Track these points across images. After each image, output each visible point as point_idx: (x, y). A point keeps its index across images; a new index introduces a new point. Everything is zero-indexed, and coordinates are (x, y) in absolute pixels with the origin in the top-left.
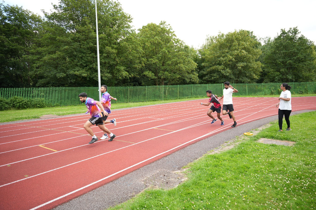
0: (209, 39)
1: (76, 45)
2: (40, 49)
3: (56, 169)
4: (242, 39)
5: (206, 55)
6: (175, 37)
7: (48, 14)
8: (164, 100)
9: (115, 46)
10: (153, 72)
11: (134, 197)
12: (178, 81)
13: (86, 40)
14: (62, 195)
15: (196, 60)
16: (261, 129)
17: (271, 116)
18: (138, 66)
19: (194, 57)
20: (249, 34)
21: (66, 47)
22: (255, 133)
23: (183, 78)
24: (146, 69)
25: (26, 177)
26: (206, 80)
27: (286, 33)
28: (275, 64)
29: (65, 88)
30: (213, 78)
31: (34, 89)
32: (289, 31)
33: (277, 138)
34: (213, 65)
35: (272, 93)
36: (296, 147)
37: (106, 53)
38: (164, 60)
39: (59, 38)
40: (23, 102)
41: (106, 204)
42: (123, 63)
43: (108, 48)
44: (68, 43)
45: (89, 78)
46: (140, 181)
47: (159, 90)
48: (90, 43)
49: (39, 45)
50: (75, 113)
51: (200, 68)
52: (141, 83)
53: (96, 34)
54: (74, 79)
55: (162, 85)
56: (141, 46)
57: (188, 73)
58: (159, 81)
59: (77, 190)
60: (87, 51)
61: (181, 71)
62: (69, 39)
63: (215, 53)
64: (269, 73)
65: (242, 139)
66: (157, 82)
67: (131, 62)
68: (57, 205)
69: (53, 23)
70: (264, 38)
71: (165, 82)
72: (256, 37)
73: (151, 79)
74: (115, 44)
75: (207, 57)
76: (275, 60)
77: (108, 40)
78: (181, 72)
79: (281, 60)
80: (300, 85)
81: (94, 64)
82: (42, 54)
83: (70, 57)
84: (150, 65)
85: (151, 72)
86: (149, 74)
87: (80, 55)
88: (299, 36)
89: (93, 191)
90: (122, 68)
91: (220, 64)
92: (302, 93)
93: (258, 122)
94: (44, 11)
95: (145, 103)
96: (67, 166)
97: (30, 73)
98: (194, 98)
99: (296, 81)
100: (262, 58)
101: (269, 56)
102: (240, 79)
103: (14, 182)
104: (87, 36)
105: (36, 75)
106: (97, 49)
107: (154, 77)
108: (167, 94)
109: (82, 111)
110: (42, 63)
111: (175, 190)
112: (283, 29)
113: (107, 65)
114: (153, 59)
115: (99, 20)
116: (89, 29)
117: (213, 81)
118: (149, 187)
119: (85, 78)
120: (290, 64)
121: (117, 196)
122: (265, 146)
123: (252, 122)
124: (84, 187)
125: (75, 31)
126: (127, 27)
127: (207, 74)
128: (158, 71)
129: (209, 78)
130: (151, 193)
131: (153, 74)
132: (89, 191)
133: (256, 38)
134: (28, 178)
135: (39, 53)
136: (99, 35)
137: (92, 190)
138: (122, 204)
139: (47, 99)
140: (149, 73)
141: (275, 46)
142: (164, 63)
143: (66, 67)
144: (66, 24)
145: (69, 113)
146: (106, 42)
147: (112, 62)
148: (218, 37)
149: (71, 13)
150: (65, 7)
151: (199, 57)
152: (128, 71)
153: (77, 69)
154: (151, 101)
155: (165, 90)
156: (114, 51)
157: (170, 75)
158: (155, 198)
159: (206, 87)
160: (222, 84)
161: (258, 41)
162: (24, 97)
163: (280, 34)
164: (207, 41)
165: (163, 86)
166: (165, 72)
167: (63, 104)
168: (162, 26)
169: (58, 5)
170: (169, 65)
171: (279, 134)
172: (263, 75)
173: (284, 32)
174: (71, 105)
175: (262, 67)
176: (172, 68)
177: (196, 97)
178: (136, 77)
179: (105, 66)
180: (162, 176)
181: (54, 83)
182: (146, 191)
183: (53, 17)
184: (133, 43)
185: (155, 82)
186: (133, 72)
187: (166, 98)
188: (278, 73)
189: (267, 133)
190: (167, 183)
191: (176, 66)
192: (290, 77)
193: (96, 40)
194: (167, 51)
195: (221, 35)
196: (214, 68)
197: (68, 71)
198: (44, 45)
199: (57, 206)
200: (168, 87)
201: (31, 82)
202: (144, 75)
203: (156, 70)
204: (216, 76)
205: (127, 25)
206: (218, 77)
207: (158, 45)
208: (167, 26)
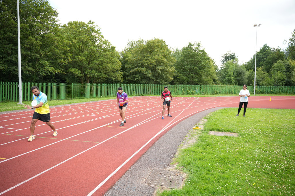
5: (129, 58)
6: (102, 38)
8: (91, 98)
10: (79, 69)
23: (109, 77)
24: (71, 66)
26: (128, 80)
28: (184, 69)
30: (135, 79)
32: (194, 44)
34: (136, 67)
35: (183, 94)
38: (91, 58)
42: (48, 58)
43: (31, 39)
45: (6, 71)
51: (123, 69)
52: (65, 80)
57: (114, 72)
66: (82, 80)
71: (90, 80)
73: (78, 77)
76: (184, 66)
79: (189, 66)
84: (76, 62)
85: (77, 69)
86: (76, 72)
88: (201, 49)
90: (47, 63)
91: (142, 66)
92: (203, 94)
95: (70, 101)
101: (179, 63)
102: (159, 81)
107: (80, 74)
114: (79, 56)
117: (136, 81)
127: (130, 75)
129: (132, 79)
131: (79, 71)
140: (75, 70)
141: (184, 55)
142: (90, 61)
154: (77, 99)
155: (91, 88)
157: (96, 73)
160: (144, 84)
166: (92, 70)
173: (190, 45)
176: (98, 67)
185: (80, 80)
195: (141, 41)
196: (136, 69)
202: (70, 72)
203: (82, 68)
204: (138, 77)
205: (52, 19)
206: (140, 78)
207: (85, 43)
208: (95, 27)
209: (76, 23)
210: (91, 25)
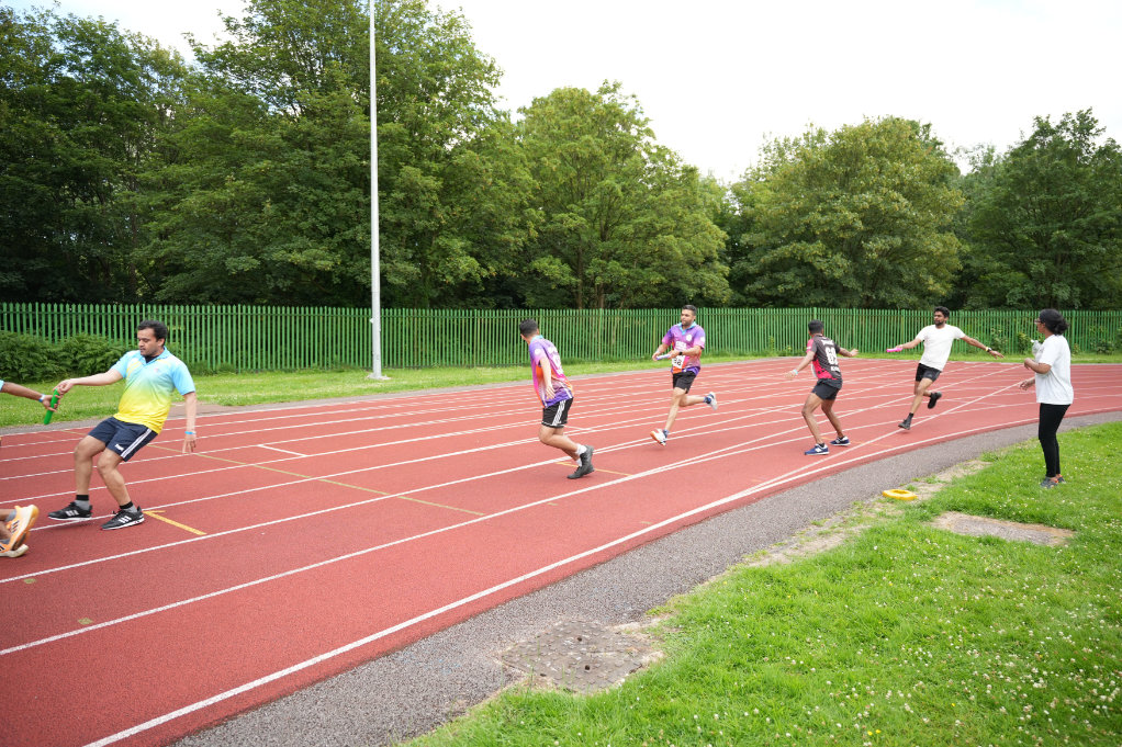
0: (772, 148)
1: (300, 156)
2: (175, 170)
3: (191, 600)
4: (892, 149)
5: (758, 206)
6: (650, 139)
7: (204, 49)
8: (604, 361)
9: (435, 166)
10: (566, 261)
11: (461, 718)
12: (656, 295)
13: (332, 141)
14: (203, 699)
15: (722, 220)
16: (949, 480)
17: (986, 431)
18: (514, 239)
19: (715, 212)
20: (917, 133)
21: (264, 164)
22: (926, 492)
23: (673, 284)
24: (544, 248)
25: (82, 627)
26: (755, 296)
27: (1053, 132)
28: (1010, 242)
29: (254, 308)
30: (780, 288)
31: (146, 310)
32: (1064, 124)
33: (1007, 515)
34: (786, 242)
36: (1076, 550)
37: (402, 191)
38: (607, 218)
39: (240, 132)
40: (107, 354)
41: (357, 737)
42: (461, 227)
43: (411, 172)
44: (272, 152)
45: (341, 276)
46: (490, 658)
47: (587, 324)
48: (349, 153)
49: (172, 155)
50: (282, 400)
51: (735, 252)
52: (524, 299)
53: (369, 120)
54: (286, 277)
55: (598, 308)
56: (525, 166)
57: (695, 266)
58: (587, 293)
59: (257, 683)
60: (334, 182)
61: (668, 260)
62: (275, 137)
63: (790, 196)
64: (985, 273)
65: (876, 514)
66: (580, 297)
67: (492, 223)
68: (179, 733)
69: (223, 81)
70: (970, 149)
71: (610, 297)
72: (941, 144)
73: (559, 286)
74: (435, 157)
75: (760, 212)
76: (1011, 226)
77: (410, 145)
78: (667, 263)
79: (1031, 228)
80: (1098, 321)
81: (359, 227)
82: (179, 187)
83: (275, 201)
84: (558, 235)
85: (558, 261)
86: (553, 268)
87: (311, 197)
88: (1098, 142)
89: (318, 685)
90: (458, 244)
91: (809, 237)
92: (1105, 349)
93: (938, 453)
94: (192, 38)
96: (233, 589)
97: (138, 253)
98: (712, 359)
99: (1085, 306)
100: (961, 221)
101: (987, 214)
102: (882, 294)
103: (38, 643)
104: (339, 127)
105: (158, 260)
106: (370, 174)
107: (568, 279)
108: (613, 341)
109: (311, 392)
110: (179, 218)
111: (613, 695)
112: (1044, 119)
113: (406, 232)
114: (566, 215)
115: (381, 71)
116: (346, 105)
117: (782, 298)
118: (521, 683)
119: (324, 275)
120: (1063, 244)
121: (401, 710)
122: (960, 542)
123: (914, 452)
124: (286, 672)
125: (299, 109)
126: (479, 100)
127: (761, 274)
128: (583, 259)
129: (768, 288)
130: (522, 705)
131: (566, 267)
132: (300, 688)
133: (942, 148)
134: (91, 628)
135: (170, 184)
136: (378, 124)
137: (313, 683)
138: (416, 740)
139: (190, 348)
141: (1011, 176)
142: (606, 228)
143: (262, 237)
144: (268, 84)
145: (264, 399)
146: (405, 149)
147: (421, 224)
148: (803, 142)
149: (286, 45)
150: (265, 24)
151: (734, 210)
152: (477, 257)
153: (299, 241)
155: (608, 325)
156: (432, 183)
157: (626, 271)
158: (539, 723)
159: (755, 320)
160: (815, 309)
161: (947, 157)
162: (113, 337)
163: (1032, 133)
164: (764, 156)
165: (602, 311)
166: (608, 261)
167: (247, 365)
168: (606, 98)
169: (239, 17)
170: (624, 238)
171: (1014, 501)
172: (965, 283)
173: (1044, 129)
174: (272, 371)
175: (960, 252)
176: (636, 250)
177: (718, 355)
178: (504, 275)
179: (396, 235)
180: (569, 641)
181: (217, 292)
182: (506, 697)
183: (223, 58)
184: (497, 154)
185: (571, 296)
186: (496, 258)
187: (610, 356)
188: (1021, 275)
189: (969, 495)
190: (587, 668)
191: (651, 241)
192: (1063, 293)
193: (369, 144)
194: (618, 188)
195: (815, 133)
196: (785, 250)
197: (266, 249)
198: (188, 155)
199: (179, 739)
200: (618, 315)
201: (139, 286)
202: (535, 271)
203: (578, 254)
204: (791, 280)
205: (481, 94)
206: (799, 284)
207: (590, 164)
208: (626, 101)
209: (558, 97)
210: (608, 95)
